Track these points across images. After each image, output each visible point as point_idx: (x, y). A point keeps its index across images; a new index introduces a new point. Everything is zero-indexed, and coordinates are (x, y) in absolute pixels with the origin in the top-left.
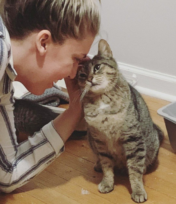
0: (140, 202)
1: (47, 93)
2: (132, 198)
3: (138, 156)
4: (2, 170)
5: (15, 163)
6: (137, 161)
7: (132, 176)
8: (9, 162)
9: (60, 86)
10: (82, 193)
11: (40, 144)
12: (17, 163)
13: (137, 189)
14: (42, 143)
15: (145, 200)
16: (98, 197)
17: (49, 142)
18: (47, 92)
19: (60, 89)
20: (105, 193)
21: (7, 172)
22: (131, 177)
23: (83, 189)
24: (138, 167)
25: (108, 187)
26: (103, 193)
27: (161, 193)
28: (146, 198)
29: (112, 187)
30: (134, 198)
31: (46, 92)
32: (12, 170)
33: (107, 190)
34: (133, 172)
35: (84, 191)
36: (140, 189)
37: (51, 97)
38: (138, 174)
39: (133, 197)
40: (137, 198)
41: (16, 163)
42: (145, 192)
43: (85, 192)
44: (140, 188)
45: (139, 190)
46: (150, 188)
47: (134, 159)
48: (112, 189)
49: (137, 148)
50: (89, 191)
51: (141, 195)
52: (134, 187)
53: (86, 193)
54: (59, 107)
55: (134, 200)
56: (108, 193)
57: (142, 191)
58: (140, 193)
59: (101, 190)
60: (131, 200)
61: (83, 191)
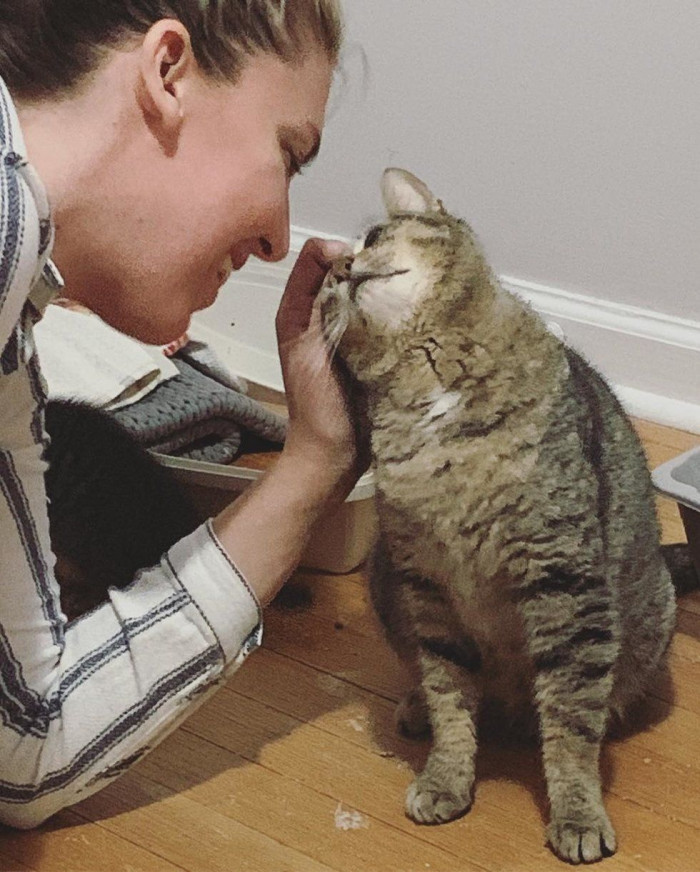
0: (582, 861)
1: (187, 405)
2: (549, 845)
3: (581, 663)
4: (5, 724)
5: (55, 696)
6: (575, 683)
7: (553, 749)
8: (33, 691)
9: (240, 378)
10: (338, 826)
11: (156, 613)
12: (63, 696)
13: (573, 803)
14: (166, 608)
15: (606, 853)
16: (405, 839)
17: (194, 602)
18: (187, 402)
19: (242, 388)
20: (435, 823)
21: (24, 735)
22: (548, 750)
23: (343, 809)
24: (582, 712)
25: (448, 796)
26: (426, 823)
27: (671, 819)
28: (610, 845)
29: (463, 796)
30: (555, 845)
31: (182, 403)
32: (43, 725)
33: (441, 808)
34: (558, 731)
35: (347, 815)
36: (586, 806)
37: (204, 421)
38: (580, 741)
39: (553, 839)
40: (570, 840)
41: (60, 697)
42: (606, 819)
43: (350, 820)
44: (584, 800)
45: (580, 809)
46: (624, 798)
47: (563, 675)
48: (464, 805)
49: (578, 625)
50: (367, 817)
51: (588, 829)
52: (559, 792)
53: (355, 825)
54: (237, 462)
55: (556, 853)
56: (445, 822)
57: (591, 813)
58: (585, 824)
59: (419, 811)
60: (546, 853)
61: (342, 817)
